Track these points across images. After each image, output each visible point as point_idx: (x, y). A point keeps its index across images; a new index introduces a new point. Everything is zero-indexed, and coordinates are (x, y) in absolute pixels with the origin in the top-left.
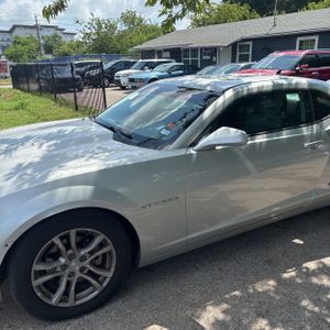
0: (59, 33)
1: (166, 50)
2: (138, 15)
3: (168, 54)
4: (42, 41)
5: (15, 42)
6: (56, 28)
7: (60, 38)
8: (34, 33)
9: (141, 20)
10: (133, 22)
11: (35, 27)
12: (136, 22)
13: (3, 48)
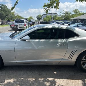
0: (57, 15)
1: (79, 19)
2: (78, 10)
3: (80, 21)
4: (52, 17)
5: (46, 17)
6: (56, 14)
7: (57, 16)
8: (51, 15)
9: (79, 12)
10: (76, 12)
11: (51, 14)
12: (77, 12)
13: (44, 18)
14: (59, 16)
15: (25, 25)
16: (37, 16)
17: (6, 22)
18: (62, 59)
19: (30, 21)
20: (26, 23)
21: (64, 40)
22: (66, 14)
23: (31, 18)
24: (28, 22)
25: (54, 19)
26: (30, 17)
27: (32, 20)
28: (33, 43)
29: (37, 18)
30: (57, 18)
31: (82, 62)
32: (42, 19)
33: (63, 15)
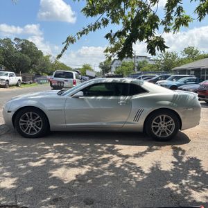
0: (147, 60)
2: (195, 49)
3: (193, 72)
4: (137, 64)
5: (122, 65)
6: (146, 57)
7: (147, 62)
9: (197, 52)
10: (191, 53)
12: (194, 53)
13: (116, 68)
14: (152, 63)
15: (74, 83)
16: (101, 64)
17: (33, 78)
18: (125, 122)
19: (84, 74)
20: (77, 78)
21: (128, 97)
22: (167, 57)
23: (87, 68)
24: (80, 76)
25: (139, 68)
26: (84, 66)
27: (88, 73)
28: (87, 101)
29: (100, 67)
30: (146, 68)
31: (153, 126)
32: (113, 69)
33: (160, 59)
